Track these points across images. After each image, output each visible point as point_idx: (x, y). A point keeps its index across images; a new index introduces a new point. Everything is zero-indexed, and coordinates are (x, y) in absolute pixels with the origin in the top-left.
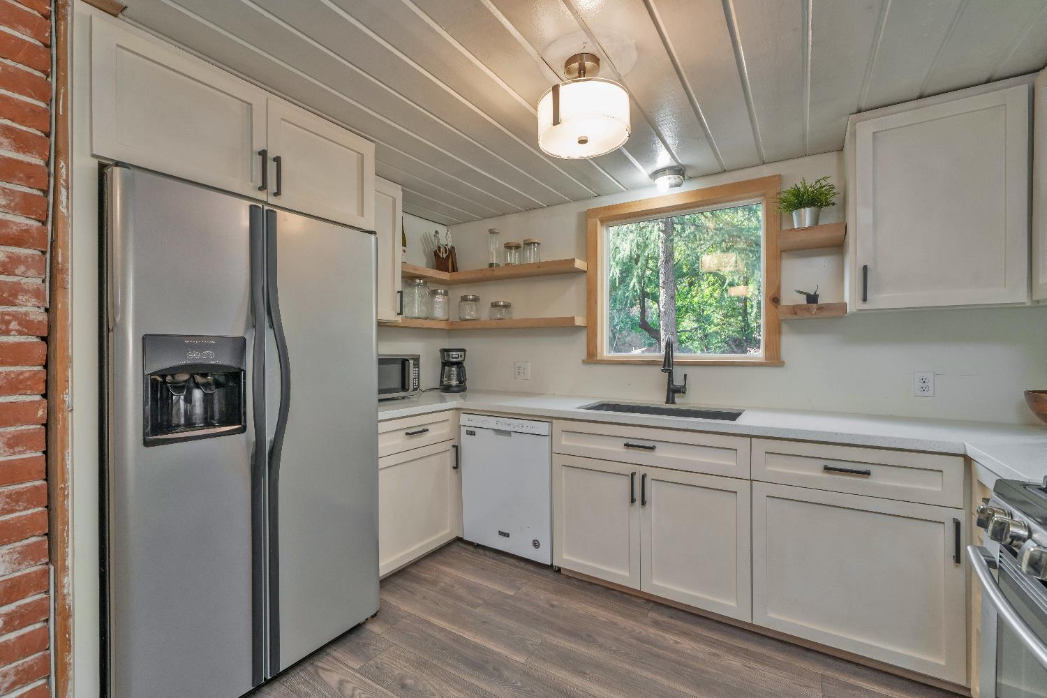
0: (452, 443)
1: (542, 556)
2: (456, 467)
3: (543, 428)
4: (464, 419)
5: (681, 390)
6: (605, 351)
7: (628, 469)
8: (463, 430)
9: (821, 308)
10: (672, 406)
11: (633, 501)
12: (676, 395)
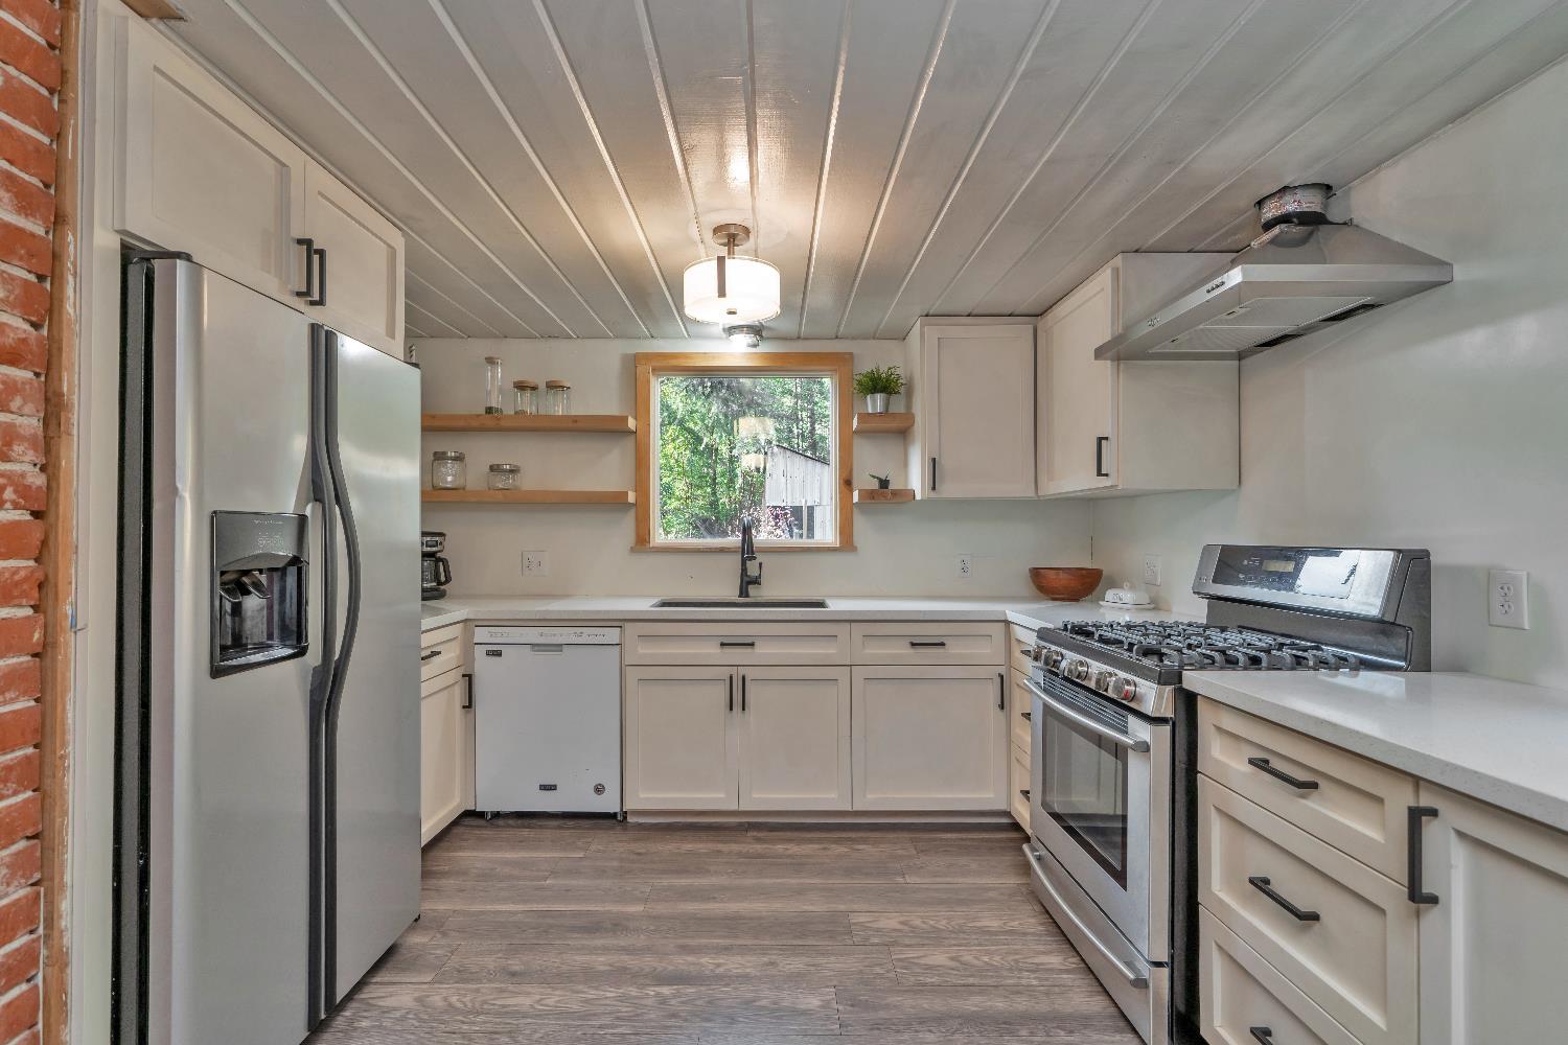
0: (462, 671)
1: (608, 803)
2: (469, 705)
3: (612, 635)
4: (481, 635)
5: (756, 581)
6: (659, 537)
7: (725, 673)
8: (480, 652)
9: (893, 494)
10: (746, 601)
11: (731, 707)
12: (750, 586)
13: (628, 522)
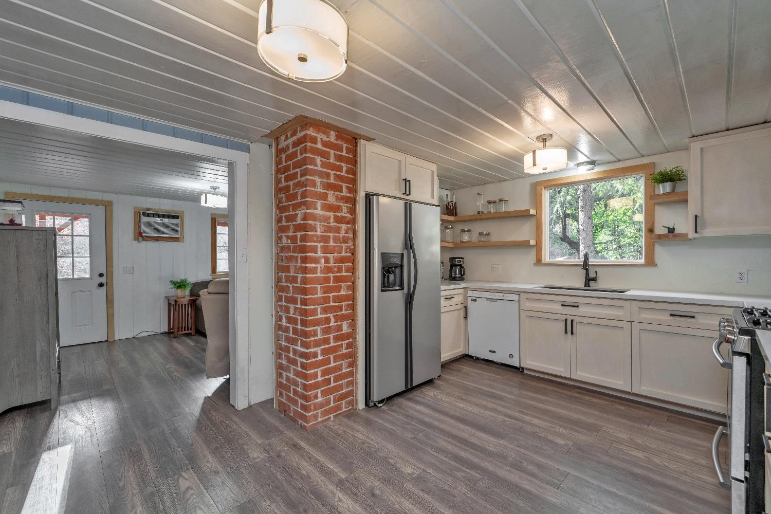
0: (463, 305)
1: (515, 362)
2: (466, 318)
3: (516, 297)
4: (470, 293)
5: (594, 279)
6: (546, 258)
7: (564, 317)
8: (469, 299)
9: (676, 236)
10: (588, 288)
11: (566, 332)
12: (590, 282)
13: (533, 252)
